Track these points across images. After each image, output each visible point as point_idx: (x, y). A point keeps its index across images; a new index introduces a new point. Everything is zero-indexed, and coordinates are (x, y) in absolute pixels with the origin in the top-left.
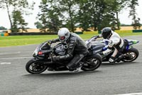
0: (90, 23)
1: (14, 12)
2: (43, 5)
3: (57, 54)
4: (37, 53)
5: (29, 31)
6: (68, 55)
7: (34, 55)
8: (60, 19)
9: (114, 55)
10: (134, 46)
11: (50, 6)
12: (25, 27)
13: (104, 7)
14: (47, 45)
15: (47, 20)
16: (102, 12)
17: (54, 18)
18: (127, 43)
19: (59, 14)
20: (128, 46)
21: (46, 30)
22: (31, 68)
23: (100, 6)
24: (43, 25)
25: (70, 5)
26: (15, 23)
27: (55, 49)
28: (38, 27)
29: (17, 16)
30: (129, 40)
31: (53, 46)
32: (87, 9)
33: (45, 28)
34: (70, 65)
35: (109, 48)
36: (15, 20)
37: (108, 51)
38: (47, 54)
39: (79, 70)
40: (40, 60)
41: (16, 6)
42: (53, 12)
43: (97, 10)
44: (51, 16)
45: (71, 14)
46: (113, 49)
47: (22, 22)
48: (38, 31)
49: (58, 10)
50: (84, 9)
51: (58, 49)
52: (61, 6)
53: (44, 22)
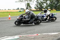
0: (53, 7)
1: (27, 3)
2: (37, 1)
3: (25, 19)
4: (18, 18)
5: (32, 10)
6: (29, 19)
7: (17, 19)
8: (43, 6)
9: (48, 19)
10: (55, 16)
11: (39, 1)
12: (31, 8)
13: (58, 2)
14: (22, 15)
15: (38, 6)
16: (58, 3)
17: (41, 6)
18: (52, 15)
19: (43, 4)
20: (53, 15)
21: (38, 9)
22: (16, 23)
23: (57, 1)
24: (37, 8)
25: (46, 1)
26: (27, 7)
27: (25, 17)
28: (35, 9)
29: (28, 5)
30: (53, 14)
31: (24, 16)
32: (52, 2)
33: (37, 9)
34: (29, 22)
35: (46, 16)
36: (28, 6)
37: (46, 17)
38: (22, 19)
39: (34, 24)
40: (19, 21)
41: (28, 1)
42: (41, 3)
43: (56, 3)
44: (40, 5)
45: (47, 4)
46: (47, 16)
47: (30, 7)
48: (35, 10)
49: (42, 3)
50: (51, 2)
51: (26, 17)
52: (43, 2)
53: (37, 7)
